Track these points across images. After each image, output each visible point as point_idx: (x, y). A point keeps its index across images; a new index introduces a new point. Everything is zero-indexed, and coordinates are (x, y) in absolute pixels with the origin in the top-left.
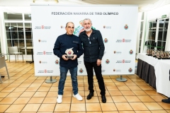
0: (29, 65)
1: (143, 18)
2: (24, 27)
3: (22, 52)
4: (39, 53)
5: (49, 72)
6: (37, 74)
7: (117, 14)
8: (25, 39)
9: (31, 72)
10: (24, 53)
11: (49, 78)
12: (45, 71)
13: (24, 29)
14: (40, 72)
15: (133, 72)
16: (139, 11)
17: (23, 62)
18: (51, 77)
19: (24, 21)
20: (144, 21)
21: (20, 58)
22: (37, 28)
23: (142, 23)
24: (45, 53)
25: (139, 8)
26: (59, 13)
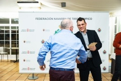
0: (13, 64)
1: (116, 23)
2: (10, 30)
3: (7, 52)
4: (24, 53)
5: (31, 69)
6: (21, 71)
7: (91, 19)
8: (10, 40)
9: (15, 70)
10: (9, 53)
11: (31, 76)
12: (28, 69)
13: (10, 32)
15: (107, 71)
16: (113, 16)
17: (8, 61)
18: (33, 74)
19: (10, 25)
20: (117, 24)
21: (5, 58)
22: (23, 31)
23: (116, 26)
24: (28, 52)
25: (111, 13)
26: (41, 19)
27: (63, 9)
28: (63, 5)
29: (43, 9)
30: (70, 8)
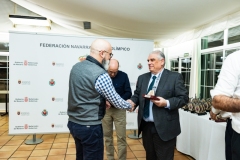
4: (18, 100)
5: (31, 127)
7: (128, 49)
9: (3, 129)
11: (31, 138)
12: (26, 127)
14: (18, 128)
18: (34, 136)
22: (17, 63)
24: (26, 100)
25: (156, 43)
26: (49, 45)
27: (86, 32)
28: (87, 26)
29: (54, 31)
30: (97, 32)
